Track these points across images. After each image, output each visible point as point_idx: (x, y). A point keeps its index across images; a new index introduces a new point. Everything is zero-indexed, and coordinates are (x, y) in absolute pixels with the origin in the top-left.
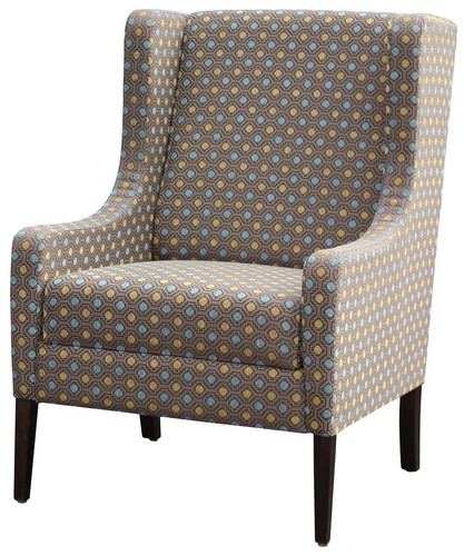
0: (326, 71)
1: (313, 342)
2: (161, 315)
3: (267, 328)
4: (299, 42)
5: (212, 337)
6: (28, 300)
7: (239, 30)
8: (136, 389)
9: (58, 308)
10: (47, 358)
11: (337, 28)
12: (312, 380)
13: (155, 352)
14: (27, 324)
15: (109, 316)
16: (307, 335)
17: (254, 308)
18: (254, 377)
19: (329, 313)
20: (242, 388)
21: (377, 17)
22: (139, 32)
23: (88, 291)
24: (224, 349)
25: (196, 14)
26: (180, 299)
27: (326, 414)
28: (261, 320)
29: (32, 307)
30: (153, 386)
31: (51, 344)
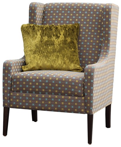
0: (84, 19)
1: (87, 89)
2: (45, 83)
3: (75, 86)
4: (76, 11)
5: (60, 88)
6: (8, 80)
7: (59, 8)
8: (38, 103)
9: (16, 82)
10: (13, 96)
11: (87, 7)
12: (87, 99)
13: (43, 93)
14: (8, 86)
15: (31, 84)
16: (86, 87)
17: (71, 80)
18: (71, 99)
19: (92, 81)
20: (68, 102)
21: (98, 4)
22: (33, 8)
23: (25, 77)
24: (63, 92)
25: (47, 4)
26: (50, 79)
27: (91, 108)
28: (73, 84)
29: (9, 82)
30: (43, 102)
31: (14, 92)
